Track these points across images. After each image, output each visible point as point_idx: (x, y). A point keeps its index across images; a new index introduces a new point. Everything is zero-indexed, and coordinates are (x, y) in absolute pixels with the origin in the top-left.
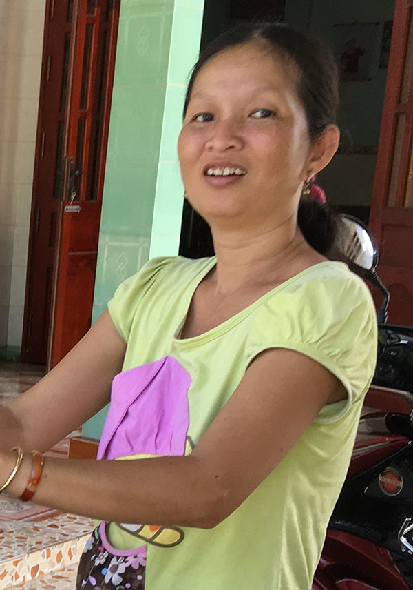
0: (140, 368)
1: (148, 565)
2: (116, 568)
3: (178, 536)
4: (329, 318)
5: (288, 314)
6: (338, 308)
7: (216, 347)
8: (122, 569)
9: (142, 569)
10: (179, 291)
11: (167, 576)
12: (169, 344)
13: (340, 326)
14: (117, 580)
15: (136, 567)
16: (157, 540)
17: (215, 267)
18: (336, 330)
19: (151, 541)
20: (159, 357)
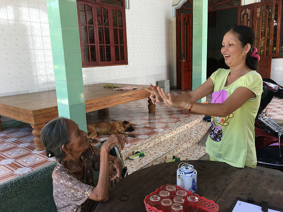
0: (218, 92)
1: (222, 129)
2: (216, 131)
3: (228, 124)
4: (252, 81)
5: (244, 80)
6: (253, 79)
7: (232, 87)
8: (217, 131)
9: (221, 130)
10: (224, 76)
11: (227, 131)
12: (223, 88)
13: (254, 83)
14: (217, 133)
15: (220, 130)
16: (224, 125)
17: (230, 72)
18: (253, 83)
19: (222, 125)
20: (222, 89)
